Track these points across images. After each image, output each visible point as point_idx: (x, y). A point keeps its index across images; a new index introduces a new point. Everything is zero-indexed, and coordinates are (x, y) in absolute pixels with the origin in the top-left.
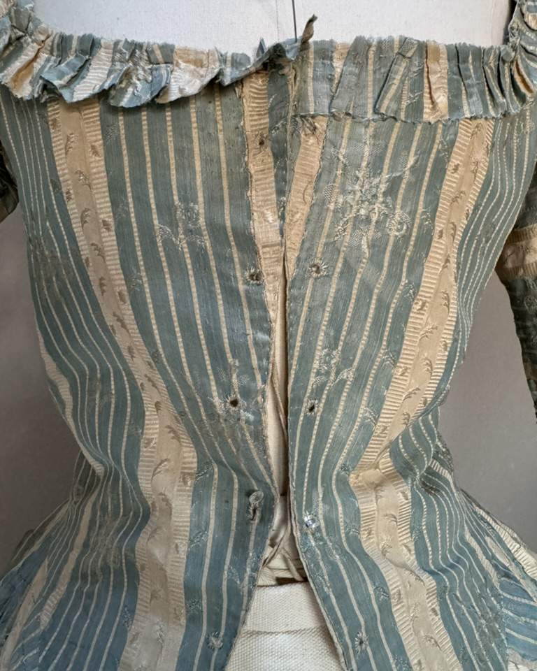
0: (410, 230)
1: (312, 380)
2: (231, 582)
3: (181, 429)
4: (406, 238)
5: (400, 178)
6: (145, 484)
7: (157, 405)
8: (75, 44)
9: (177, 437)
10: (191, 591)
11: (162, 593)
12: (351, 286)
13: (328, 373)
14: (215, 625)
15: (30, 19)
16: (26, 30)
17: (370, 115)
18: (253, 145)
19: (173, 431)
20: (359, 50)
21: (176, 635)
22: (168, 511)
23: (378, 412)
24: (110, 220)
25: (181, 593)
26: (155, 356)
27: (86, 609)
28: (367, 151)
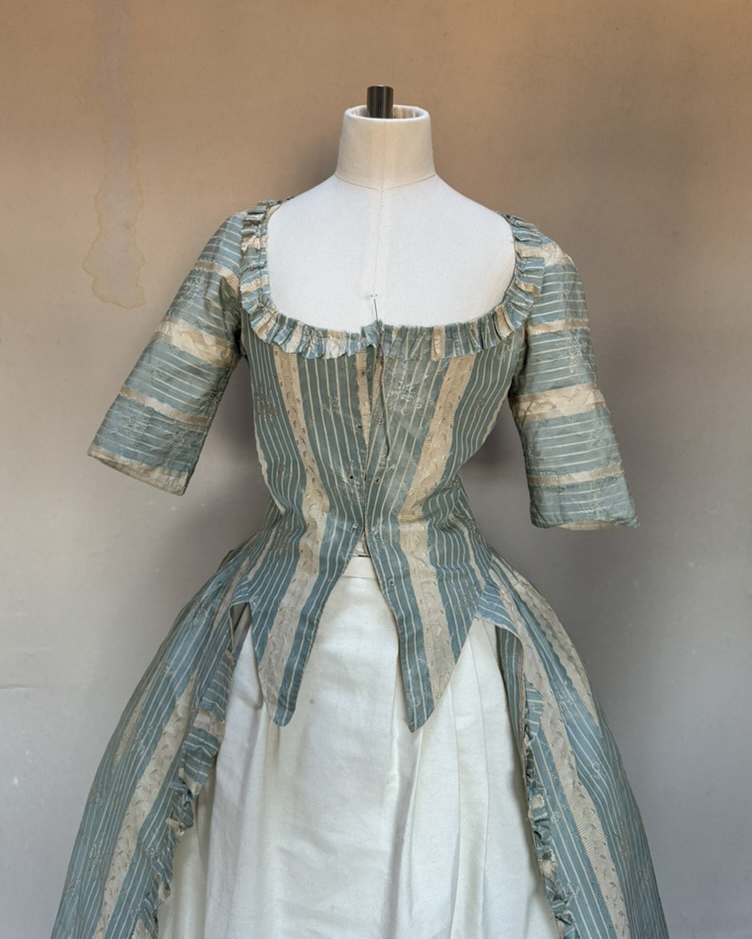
0: (424, 406)
1: (378, 468)
2: (340, 557)
3: (323, 491)
4: (422, 410)
5: (419, 384)
6: (305, 515)
7: (313, 480)
8: (287, 321)
9: (321, 496)
10: (322, 560)
11: (310, 563)
12: (396, 428)
13: (385, 466)
14: (331, 575)
15: (268, 300)
16: (265, 305)
17: (406, 359)
18: (360, 373)
19: (319, 492)
20: (403, 331)
21: (314, 579)
22: (315, 527)
23: (409, 486)
24: (300, 399)
25: (318, 562)
26: (317, 457)
27: (271, 572)
28: (404, 373)
